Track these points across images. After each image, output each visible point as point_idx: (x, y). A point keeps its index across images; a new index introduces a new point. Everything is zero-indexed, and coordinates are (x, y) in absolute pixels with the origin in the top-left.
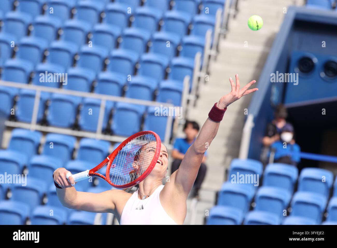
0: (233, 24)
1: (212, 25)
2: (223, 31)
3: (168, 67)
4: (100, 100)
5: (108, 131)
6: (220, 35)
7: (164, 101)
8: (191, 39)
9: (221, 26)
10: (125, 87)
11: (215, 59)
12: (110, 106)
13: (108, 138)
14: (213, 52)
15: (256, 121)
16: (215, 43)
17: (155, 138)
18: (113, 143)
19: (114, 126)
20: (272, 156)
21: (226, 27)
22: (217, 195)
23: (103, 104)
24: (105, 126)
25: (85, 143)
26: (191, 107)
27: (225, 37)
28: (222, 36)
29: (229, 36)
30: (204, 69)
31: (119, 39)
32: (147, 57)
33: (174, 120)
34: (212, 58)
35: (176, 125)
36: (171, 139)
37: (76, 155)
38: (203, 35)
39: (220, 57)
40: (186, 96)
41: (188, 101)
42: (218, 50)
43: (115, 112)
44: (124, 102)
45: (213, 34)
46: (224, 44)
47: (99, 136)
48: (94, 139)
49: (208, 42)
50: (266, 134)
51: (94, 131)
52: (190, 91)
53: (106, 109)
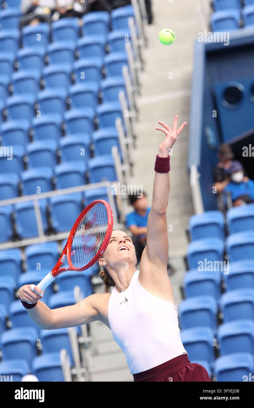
0: (143, 78)
1: (123, 86)
2: (135, 88)
3: (91, 144)
4: (32, 201)
5: (50, 231)
6: (133, 93)
7: (98, 180)
8: (105, 107)
9: (132, 84)
10: (53, 180)
11: (137, 119)
12: (44, 204)
13: (53, 237)
14: (133, 114)
15: (201, 170)
16: (131, 103)
17: (102, 204)
18: (60, 242)
19: (55, 223)
20: (229, 201)
21: (137, 83)
22: (186, 260)
23: (37, 205)
24: (46, 226)
25: (30, 251)
26: (128, 178)
27: (139, 93)
28: (136, 94)
29: (143, 91)
30: (129, 135)
31: (30, 131)
32: (65, 141)
33: (115, 197)
34: (133, 120)
35: (119, 201)
36: (119, 217)
37: (26, 266)
38: (116, 99)
39: (141, 116)
40: (119, 168)
41: (124, 173)
42: (137, 110)
43: (51, 209)
44: (57, 195)
45: (126, 95)
46: (141, 102)
47: (43, 239)
48: (39, 244)
49: (123, 105)
50: (216, 180)
51: (36, 235)
52: (122, 162)
53: (41, 209)
